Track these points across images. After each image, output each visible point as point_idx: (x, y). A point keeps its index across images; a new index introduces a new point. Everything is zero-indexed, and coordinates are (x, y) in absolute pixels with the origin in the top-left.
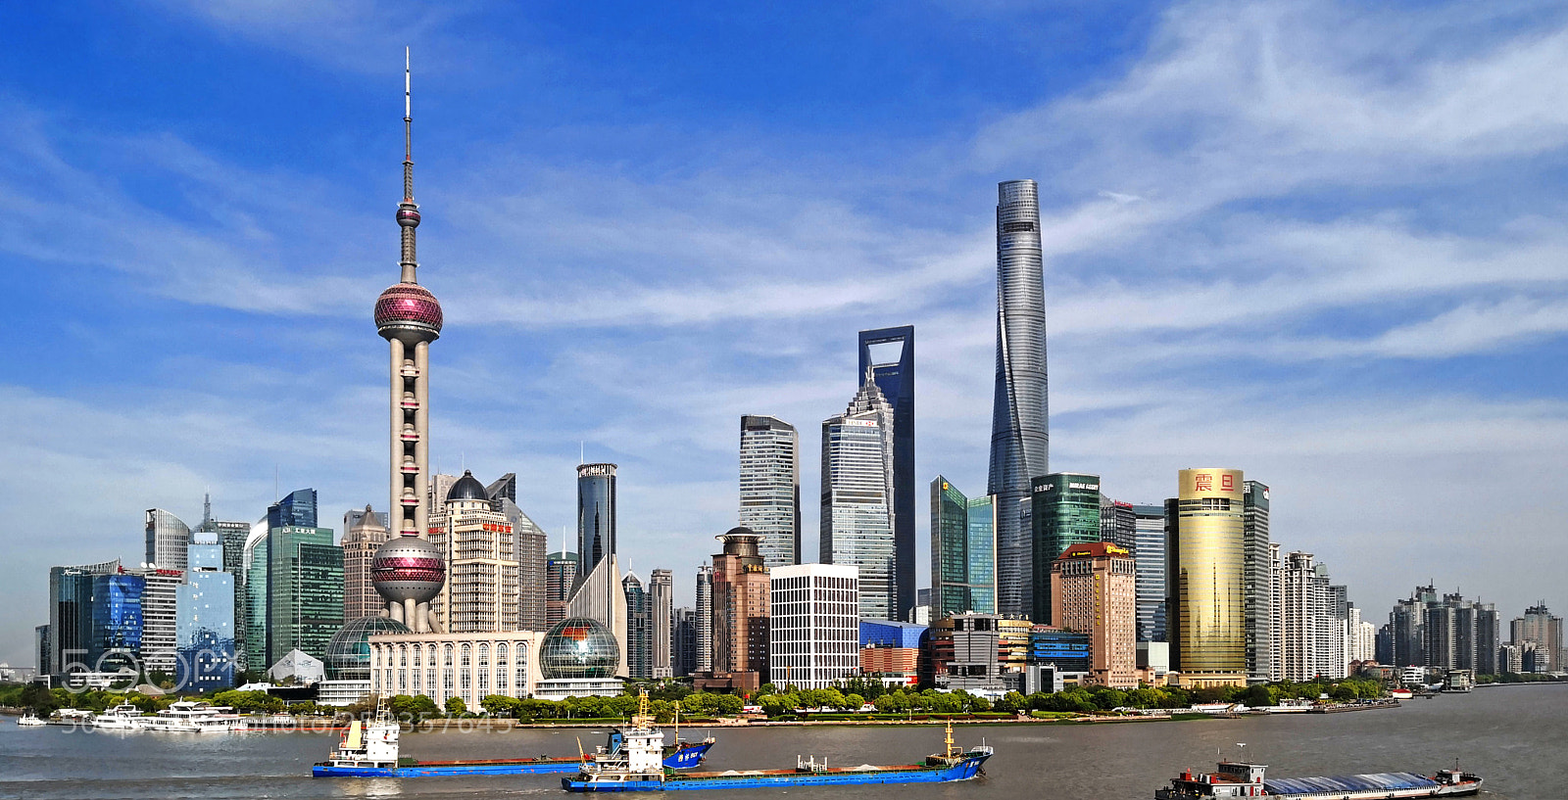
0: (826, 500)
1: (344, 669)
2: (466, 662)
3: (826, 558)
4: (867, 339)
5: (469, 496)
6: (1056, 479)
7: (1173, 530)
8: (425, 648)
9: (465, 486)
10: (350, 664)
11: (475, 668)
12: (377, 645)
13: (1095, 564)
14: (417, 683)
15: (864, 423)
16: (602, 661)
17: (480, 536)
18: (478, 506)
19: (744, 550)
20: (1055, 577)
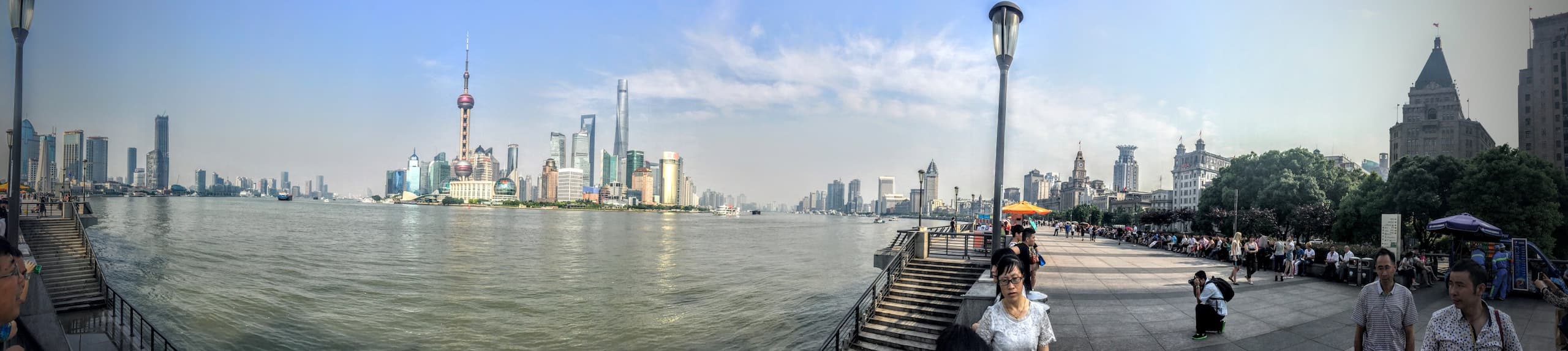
0: (573, 155)
1: (443, 191)
2: (474, 189)
3: (572, 166)
6: (633, 152)
7: (662, 167)
8: (464, 185)
10: (446, 190)
11: (476, 191)
12: (452, 184)
13: (644, 173)
14: (461, 195)
15: (584, 135)
16: (511, 190)
19: (551, 165)
20: (633, 176)
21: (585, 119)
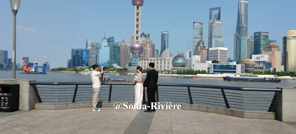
0: (211, 37)
2: (157, 63)
4: (211, 9)
5: (143, 37)
6: (260, 33)
7: (285, 43)
9: (143, 35)
10: (134, 64)
11: (159, 65)
12: (140, 60)
17: (146, 44)
18: (145, 38)
20: (263, 52)
21: (212, 11)
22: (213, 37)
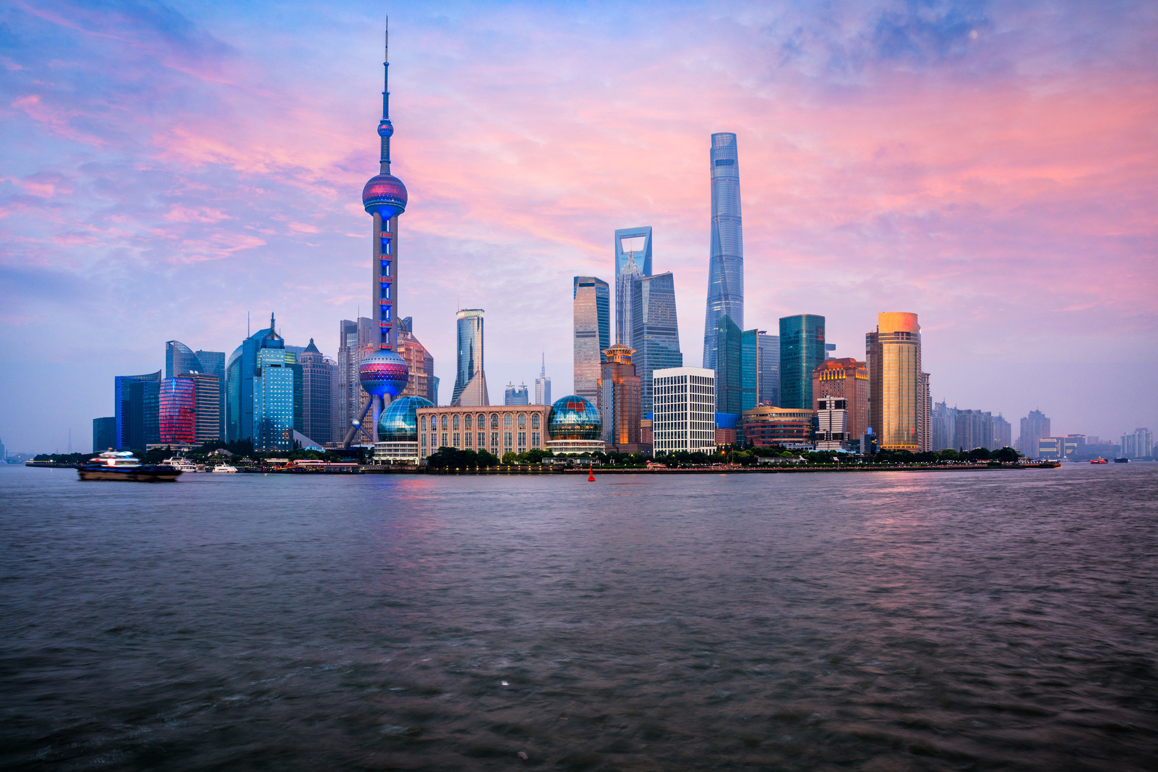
0: (638, 333)
4: (621, 235)
12: (424, 416)
19: (622, 360)
20: (816, 382)
21: (624, 241)
22: (645, 330)
